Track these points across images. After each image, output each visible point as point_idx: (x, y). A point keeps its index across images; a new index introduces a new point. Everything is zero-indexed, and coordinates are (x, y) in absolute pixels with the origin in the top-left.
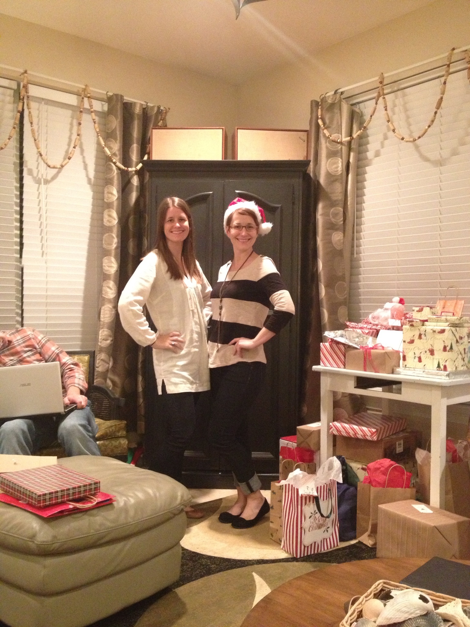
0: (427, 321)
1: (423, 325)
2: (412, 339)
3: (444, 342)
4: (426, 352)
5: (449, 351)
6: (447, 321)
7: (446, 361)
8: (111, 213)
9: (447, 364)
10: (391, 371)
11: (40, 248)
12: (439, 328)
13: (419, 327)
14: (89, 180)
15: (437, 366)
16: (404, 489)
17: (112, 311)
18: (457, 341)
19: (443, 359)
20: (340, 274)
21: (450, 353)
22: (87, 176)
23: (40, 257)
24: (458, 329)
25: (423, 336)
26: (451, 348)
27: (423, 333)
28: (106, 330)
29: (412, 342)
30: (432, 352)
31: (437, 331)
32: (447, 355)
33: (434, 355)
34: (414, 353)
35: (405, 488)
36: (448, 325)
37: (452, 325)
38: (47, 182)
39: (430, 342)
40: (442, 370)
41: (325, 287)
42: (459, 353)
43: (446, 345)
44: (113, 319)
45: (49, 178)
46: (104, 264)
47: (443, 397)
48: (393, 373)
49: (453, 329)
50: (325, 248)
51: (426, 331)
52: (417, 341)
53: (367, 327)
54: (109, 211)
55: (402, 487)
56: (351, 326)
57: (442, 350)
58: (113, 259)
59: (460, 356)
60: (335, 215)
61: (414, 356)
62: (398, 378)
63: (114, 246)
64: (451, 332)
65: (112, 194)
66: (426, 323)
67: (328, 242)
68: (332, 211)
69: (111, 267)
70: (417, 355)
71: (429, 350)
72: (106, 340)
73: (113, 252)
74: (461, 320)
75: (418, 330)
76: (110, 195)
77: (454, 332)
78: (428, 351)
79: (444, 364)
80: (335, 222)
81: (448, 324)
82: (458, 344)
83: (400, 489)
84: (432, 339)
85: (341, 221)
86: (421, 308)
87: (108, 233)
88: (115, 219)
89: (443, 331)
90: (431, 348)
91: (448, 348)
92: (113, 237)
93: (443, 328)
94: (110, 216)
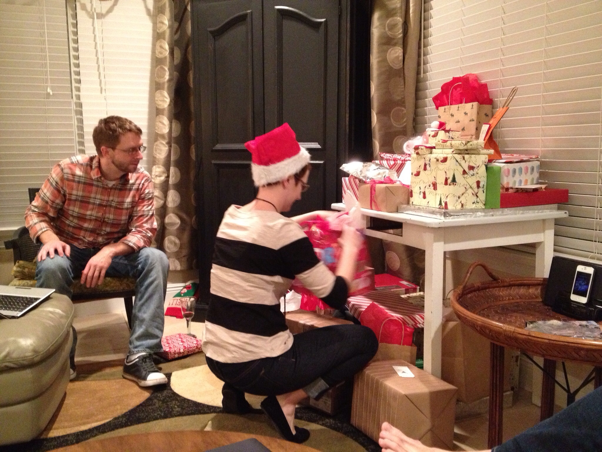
0: (434, 148)
1: (431, 153)
2: (418, 170)
3: (446, 173)
4: (430, 186)
5: (450, 185)
6: (451, 146)
7: (447, 197)
8: (162, 45)
9: (448, 200)
10: (394, 209)
11: (99, 84)
12: (441, 157)
13: (424, 156)
15: (438, 203)
16: (401, 346)
18: (464, 172)
19: (444, 194)
21: (452, 186)
23: (99, 93)
24: (467, 156)
25: (428, 167)
26: (454, 180)
27: (427, 162)
28: (161, 166)
29: (418, 174)
30: (435, 186)
31: (440, 160)
32: (450, 189)
33: (436, 189)
34: (420, 187)
35: (403, 344)
36: (453, 152)
37: (459, 152)
38: (101, 16)
39: (434, 174)
40: (443, 209)
42: (468, 187)
43: (448, 177)
45: (104, 12)
46: (156, 99)
47: (435, 241)
48: (397, 211)
49: (458, 157)
50: (379, 67)
51: (430, 159)
52: (422, 173)
54: (161, 42)
55: (400, 344)
57: (444, 183)
58: (166, 94)
59: (470, 191)
60: (392, 27)
61: (419, 191)
63: (167, 77)
64: (454, 161)
65: (163, 23)
66: (434, 150)
67: (383, 60)
68: (388, 21)
69: (164, 101)
70: (422, 190)
71: (433, 184)
72: (160, 176)
73: (166, 86)
74: (469, 144)
75: (424, 160)
76: (161, 25)
77: (459, 160)
78: (432, 185)
79: (445, 200)
80: (391, 35)
81: (452, 150)
82: (466, 176)
83: (397, 345)
84: (435, 170)
85: (400, 34)
86: (436, 132)
87: (160, 65)
88: (166, 50)
89: (445, 160)
90: (434, 180)
91: (449, 181)
92: (165, 70)
93: (445, 156)
94: (161, 47)
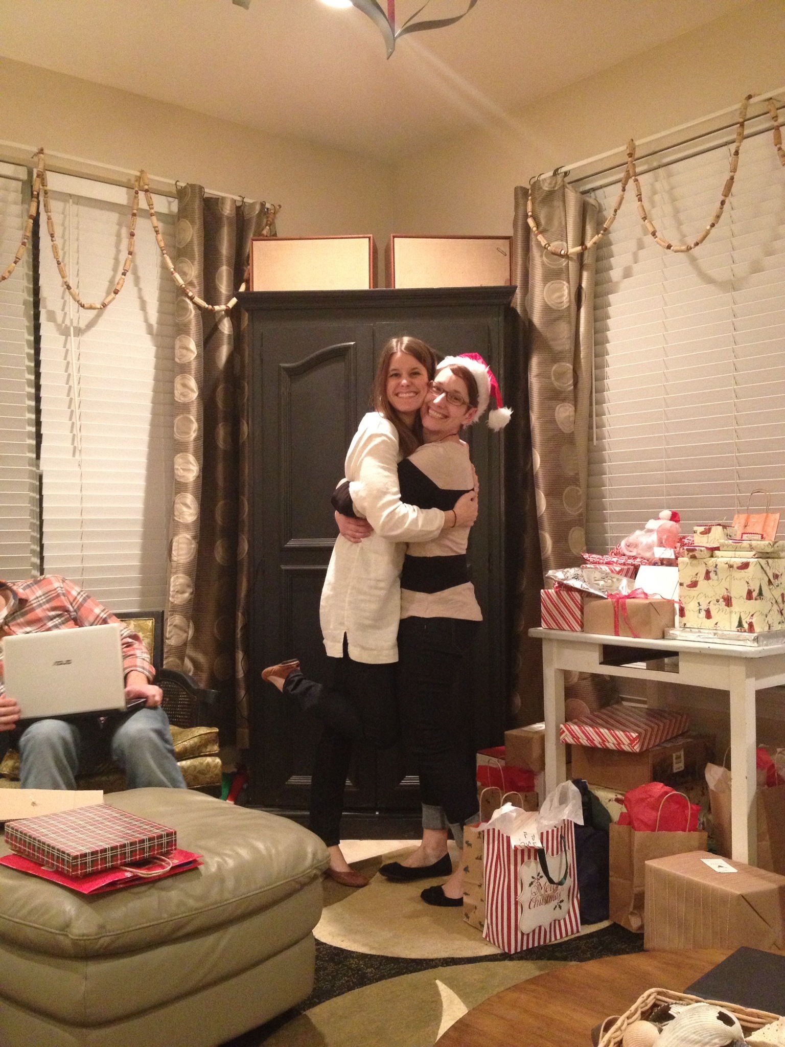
0: (718, 549)
1: (712, 556)
2: (694, 579)
3: (748, 583)
4: (718, 601)
5: (756, 599)
6: (751, 548)
7: (752, 615)
8: (186, 382)
9: (754, 620)
10: (660, 634)
11: (70, 441)
12: (738, 561)
13: (705, 560)
14: (149, 327)
15: (737, 624)
16: (687, 833)
17: (191, 544)
18: (770, 582)
19: (748, 612)
20: (571, 474)
21: (759, 601)
22: (146, 320)
23: (71, 457)
24: (770, 561)
25: (712, 575)
26: (760, 594)
27: (711, 569)
28: (181, 575)
29: (694, 584)
30: (728, 601)
31: (735, 566)
32: (754, 605)
33: (731, 606)
34: (699, 603)
35: (690, 831)
36: (754, 555)
37: (760, 555)
38: (79, 332)
39: (725, 584)
40: (745, 632)
41: (546, 495)
42: (774, 602)
43: (752, 588)
44: (192, 557)
45: (82, 325)
46: (176, 467)
47: (748, 676)
48: (663, 637)
49: (763, 562)
50: (543, 431)
51: (716, 565)
52: (702, 583)
53: (618, 561)
54: (183, 378)
55: (684, 830)
56: (591, 559)
57: (745, 597)
58: (191, 458)
59: (775, 608)
60: (560, 375)
61: (698, 608)
62: (672, 646)
63: (193, 435)
64: (760, 567)
65: (188, 349)
66: (716, 552)
67: (549, 421)
68: (554, 368)
69: (189, 470)
70: (704, 606)
71: (723, 598)
72: (183, 592)
73: (191, 447)
74: (776, 545)
75: (704, 565)
76: (184, 351)
77: (764, 566)
78: (721, 600)
79: (749, 620)
80: (560, 387)
81: (753, 553)
82: (771, 587)
83: (680, 833)
84: (728, 579)
85: (570, 385)
86: (707, 527)
87: (183, 413)
88: (192, 390)
89: (745, 566)
90: (726, 594)
91: (755, 594)
92: (191, 421)
93: (745, 560)
94: (185, 386)
